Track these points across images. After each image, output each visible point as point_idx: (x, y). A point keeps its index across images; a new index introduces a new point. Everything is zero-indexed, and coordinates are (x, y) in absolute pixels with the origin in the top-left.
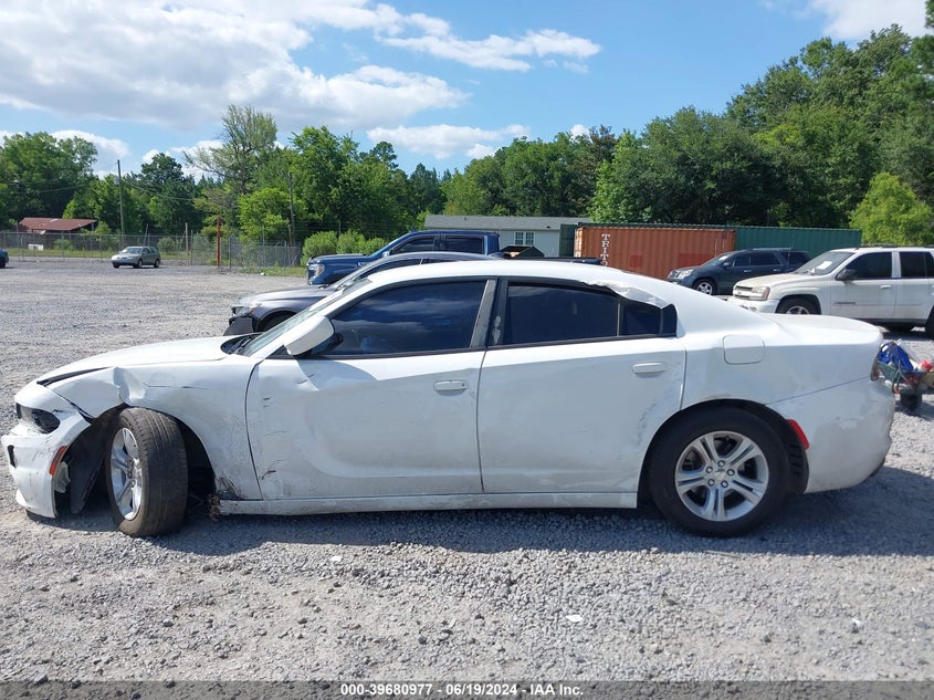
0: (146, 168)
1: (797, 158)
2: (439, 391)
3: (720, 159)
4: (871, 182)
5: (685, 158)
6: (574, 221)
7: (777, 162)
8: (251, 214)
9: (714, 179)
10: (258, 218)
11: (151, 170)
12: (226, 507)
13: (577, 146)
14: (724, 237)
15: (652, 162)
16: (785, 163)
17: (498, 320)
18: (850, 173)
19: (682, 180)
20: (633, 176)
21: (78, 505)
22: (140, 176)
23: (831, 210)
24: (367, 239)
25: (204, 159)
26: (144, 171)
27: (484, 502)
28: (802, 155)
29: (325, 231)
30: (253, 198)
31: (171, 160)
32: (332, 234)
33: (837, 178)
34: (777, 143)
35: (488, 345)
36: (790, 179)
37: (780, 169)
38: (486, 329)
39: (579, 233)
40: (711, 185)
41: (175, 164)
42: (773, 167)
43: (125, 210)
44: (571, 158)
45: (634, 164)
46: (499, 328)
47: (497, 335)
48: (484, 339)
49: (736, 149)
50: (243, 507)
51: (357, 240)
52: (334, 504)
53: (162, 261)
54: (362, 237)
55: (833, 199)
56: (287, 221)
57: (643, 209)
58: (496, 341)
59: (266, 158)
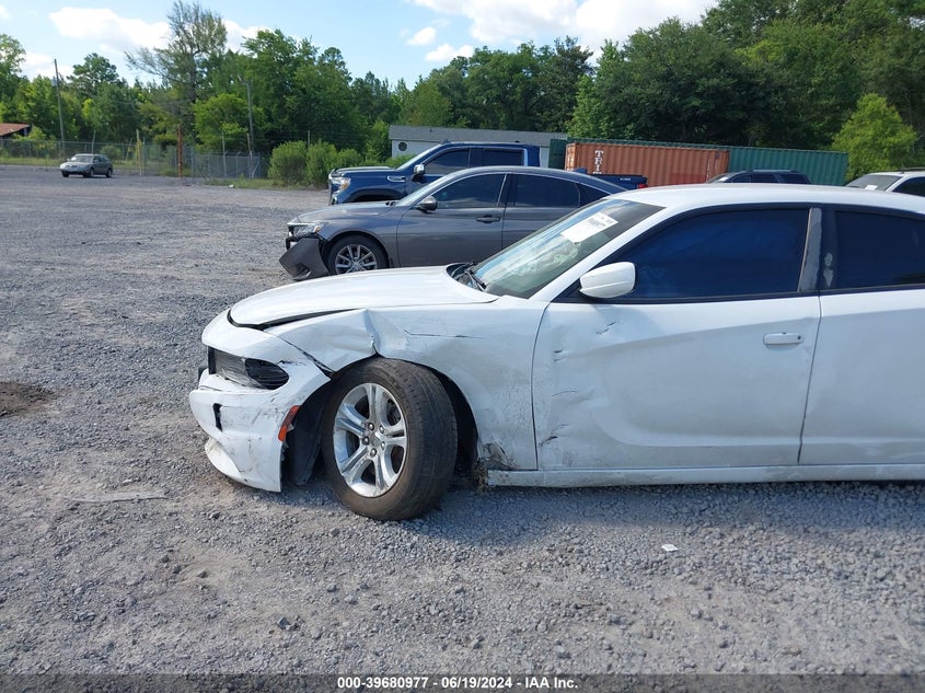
0: (78, 70)
1: (780, 77)
2: (767, 345)
3: (707, 75)
4: (859, 102)
5: (670, 73)
6: (564, 137)
7: (762, 80)
8: (208, 122)
9: (700, 95)
10: (214, 124)
11: (84, 72)
12: (494, 478)
13: (541, 58)
14: (716, 158)
15: (637, 76)
16: (769, 80)
17: (829, 258)
18: (832, 94)
19: (667, 96)
20: (615, 91)
21: (303, 475)
22: (72, 78)
23: (809, 131)
24: (338, 149)
25: (148, 60)
26: (76, 73)
27: (796, 473)
28: (786, 73)
29: (293, 140)
30: (208, 105)
31: (104, 61)
32: (300, 144)
33: (818, 99)
34: (760, 60)
35: (819, 289)
36: (773, 99)
37: (764, 87)
38: (816, 269)
39: (571, 148)
40: (696, 102)
41: (108, 65)
42: (757, 84)
43: (63, 114)
44: (534, 69)
45: (617, 78)
46: (830, 268)
47: (829, 276)
48: (814, 283)
49: (721, 64)
50: (515, 478)
51: (328, 151)
52: (622, 476)
53: (114, 171)
54: (332, 147)
55: (812, 120)
56: (246, 130)
57: (624, 126)
58: (829, 283)
59: (216, 62)
